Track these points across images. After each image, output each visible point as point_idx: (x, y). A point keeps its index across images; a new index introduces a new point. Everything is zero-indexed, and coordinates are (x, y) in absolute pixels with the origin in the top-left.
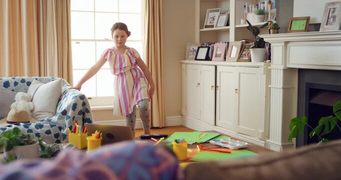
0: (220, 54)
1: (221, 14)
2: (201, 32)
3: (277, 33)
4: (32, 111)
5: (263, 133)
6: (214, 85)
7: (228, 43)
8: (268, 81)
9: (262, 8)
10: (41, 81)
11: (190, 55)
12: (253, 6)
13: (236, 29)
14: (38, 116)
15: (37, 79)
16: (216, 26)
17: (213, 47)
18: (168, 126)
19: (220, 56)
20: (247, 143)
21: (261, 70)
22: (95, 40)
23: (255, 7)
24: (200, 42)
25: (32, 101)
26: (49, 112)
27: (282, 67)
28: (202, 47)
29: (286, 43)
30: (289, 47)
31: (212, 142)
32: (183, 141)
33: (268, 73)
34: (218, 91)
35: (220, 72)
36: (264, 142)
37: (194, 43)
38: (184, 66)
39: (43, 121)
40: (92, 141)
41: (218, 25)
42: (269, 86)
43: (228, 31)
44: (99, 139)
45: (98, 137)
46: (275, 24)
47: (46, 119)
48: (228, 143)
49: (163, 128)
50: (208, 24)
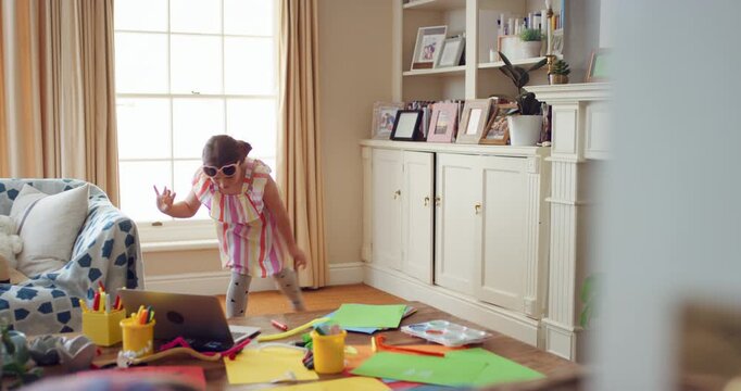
0: (446, 127)
1: (447, 38)
2: (404, 77)
3: (565, 82)
4: (18, 256)
5: (533, 302)
6: (430, 195)
7: (463, 102)
8: (546, 189)
9: (535, 27)
10: (40, 188)
11: (381, 128)
12: (517, 23)
13: (480, 71)
14: (29, 268)
15: (31, 184)
16: (438, 64)
17: (431, 111)
18: (331, 284)
19: (443, 131)
20: (483, 333)
21: (531, 164)
22: (171, 96)
23: (520, 24)
24: (404, 100)
25: (18, 233)
26: (56, 259)
27: (575, 158)
28: (407, 111)
29: (584, 104)
30: (591, 114)
31: (406, 329)
32: (336, 330)
33: (545, 171)
34: (439, 209)
35: (444, 167)
36: (536, 323)
37: (389, 102)
38: (366, 153)
39: (37, 278)
40: (133, 330)
41: (441, 64)
42: (548, 200)
43: (462, 75)
44: (148, 325)
45: (146, 320)
46: (560, 62)
47: (44, 274)
48: (440, 333)
49: (320, 289)
50: (421, 61)
